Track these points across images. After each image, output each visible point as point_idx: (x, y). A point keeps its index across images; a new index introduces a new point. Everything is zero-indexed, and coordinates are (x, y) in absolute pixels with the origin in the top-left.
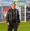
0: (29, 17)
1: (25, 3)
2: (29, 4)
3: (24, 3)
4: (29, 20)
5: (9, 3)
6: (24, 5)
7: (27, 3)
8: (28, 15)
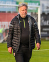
0: (46, 33)
1: (39, 5)
2: (48, 8)
3: (37, 4)
4: (47, 39)
5: (6, 5)
6: (37, 8)
7: (43, 5)
8: (46, 29)
